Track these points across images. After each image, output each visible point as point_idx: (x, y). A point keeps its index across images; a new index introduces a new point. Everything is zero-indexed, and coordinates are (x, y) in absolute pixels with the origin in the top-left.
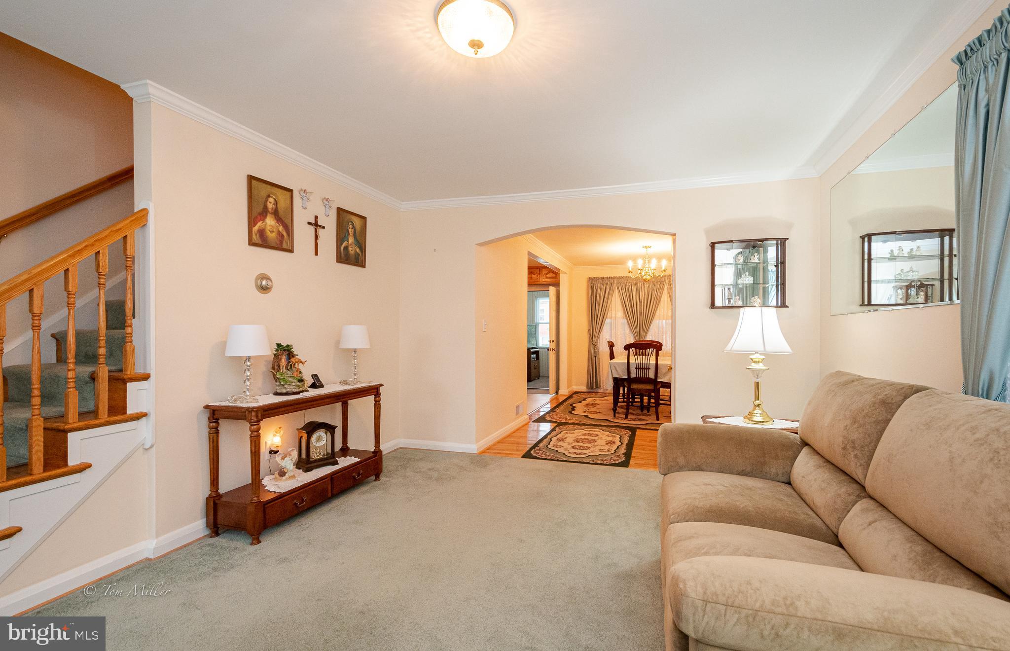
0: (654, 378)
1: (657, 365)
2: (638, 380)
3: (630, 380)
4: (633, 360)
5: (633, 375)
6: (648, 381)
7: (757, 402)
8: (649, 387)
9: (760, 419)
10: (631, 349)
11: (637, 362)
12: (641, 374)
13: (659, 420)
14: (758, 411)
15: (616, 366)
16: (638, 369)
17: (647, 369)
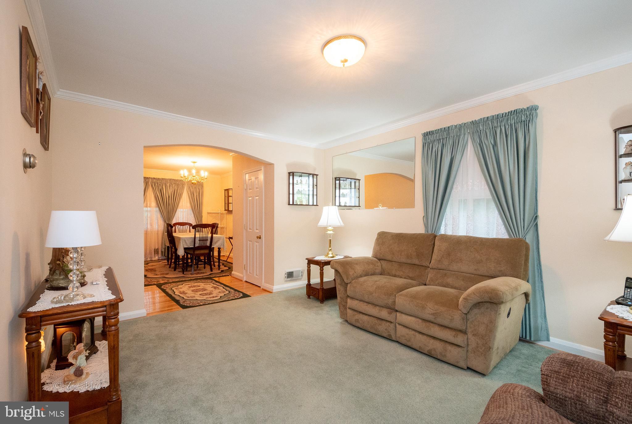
0: (209, 246)
1: (212, 237)
2: (199, 248)
3: (195, 249)
4: (198, 235)
5: (197, 245)
6: (205, 247)
7: (330, 248)
8: (206, 251)
9: (332, 256)
10: (197, 228)
11: (200, 236)
12: (203, 244)
13: (212, 271)
14: (330, 253)
15: (186, 240)
16: (201, 240)
17: (206, 240)
